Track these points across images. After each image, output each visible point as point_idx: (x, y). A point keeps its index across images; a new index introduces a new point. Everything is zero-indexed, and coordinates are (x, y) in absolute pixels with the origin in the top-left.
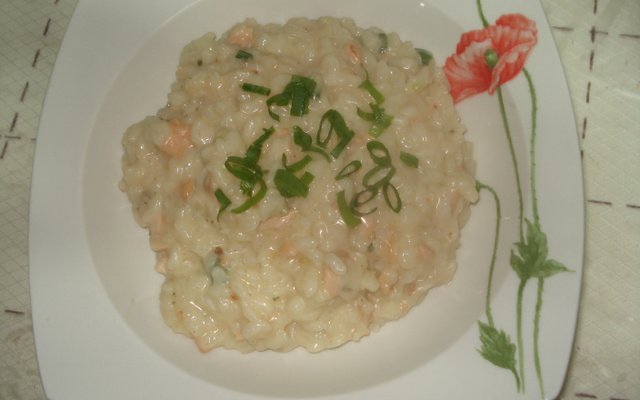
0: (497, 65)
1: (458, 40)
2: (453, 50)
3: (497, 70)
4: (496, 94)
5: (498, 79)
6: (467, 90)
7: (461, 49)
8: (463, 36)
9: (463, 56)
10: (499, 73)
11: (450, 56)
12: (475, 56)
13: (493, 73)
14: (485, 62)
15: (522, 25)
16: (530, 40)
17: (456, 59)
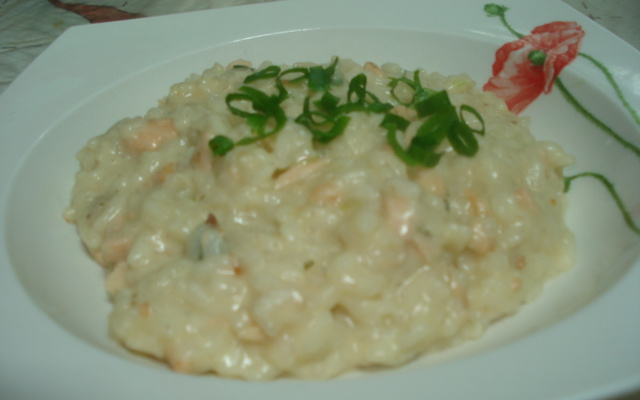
0: (547, 59)
1: (492, 59)
2: (489, 73)
3: (548, 64)
4: (555, 89)
5: (552, 71)
6: (517, 106)
7: (497, 68)
8: (498, 53)
9: (502, 75)
10: (552, 65)
11: (486, 81)
12: (517, 66)
13: (545, 70)
14: (532, 65)
15: (562, 27)
16: (576, 34)
17: (494, 82)
